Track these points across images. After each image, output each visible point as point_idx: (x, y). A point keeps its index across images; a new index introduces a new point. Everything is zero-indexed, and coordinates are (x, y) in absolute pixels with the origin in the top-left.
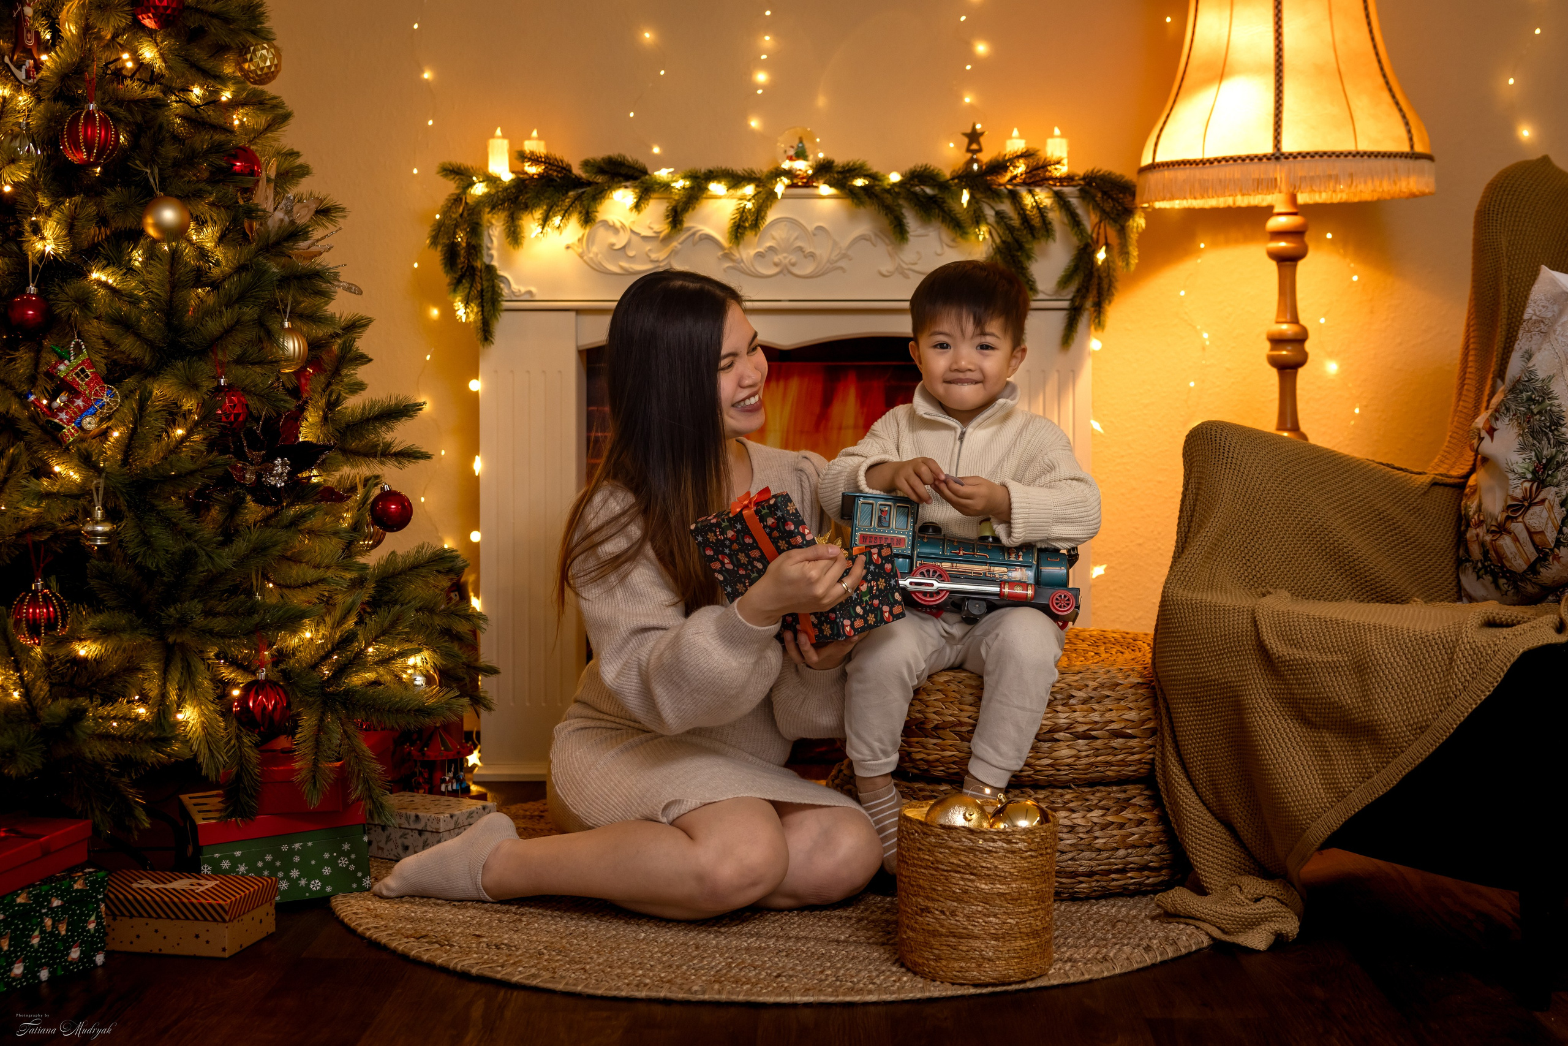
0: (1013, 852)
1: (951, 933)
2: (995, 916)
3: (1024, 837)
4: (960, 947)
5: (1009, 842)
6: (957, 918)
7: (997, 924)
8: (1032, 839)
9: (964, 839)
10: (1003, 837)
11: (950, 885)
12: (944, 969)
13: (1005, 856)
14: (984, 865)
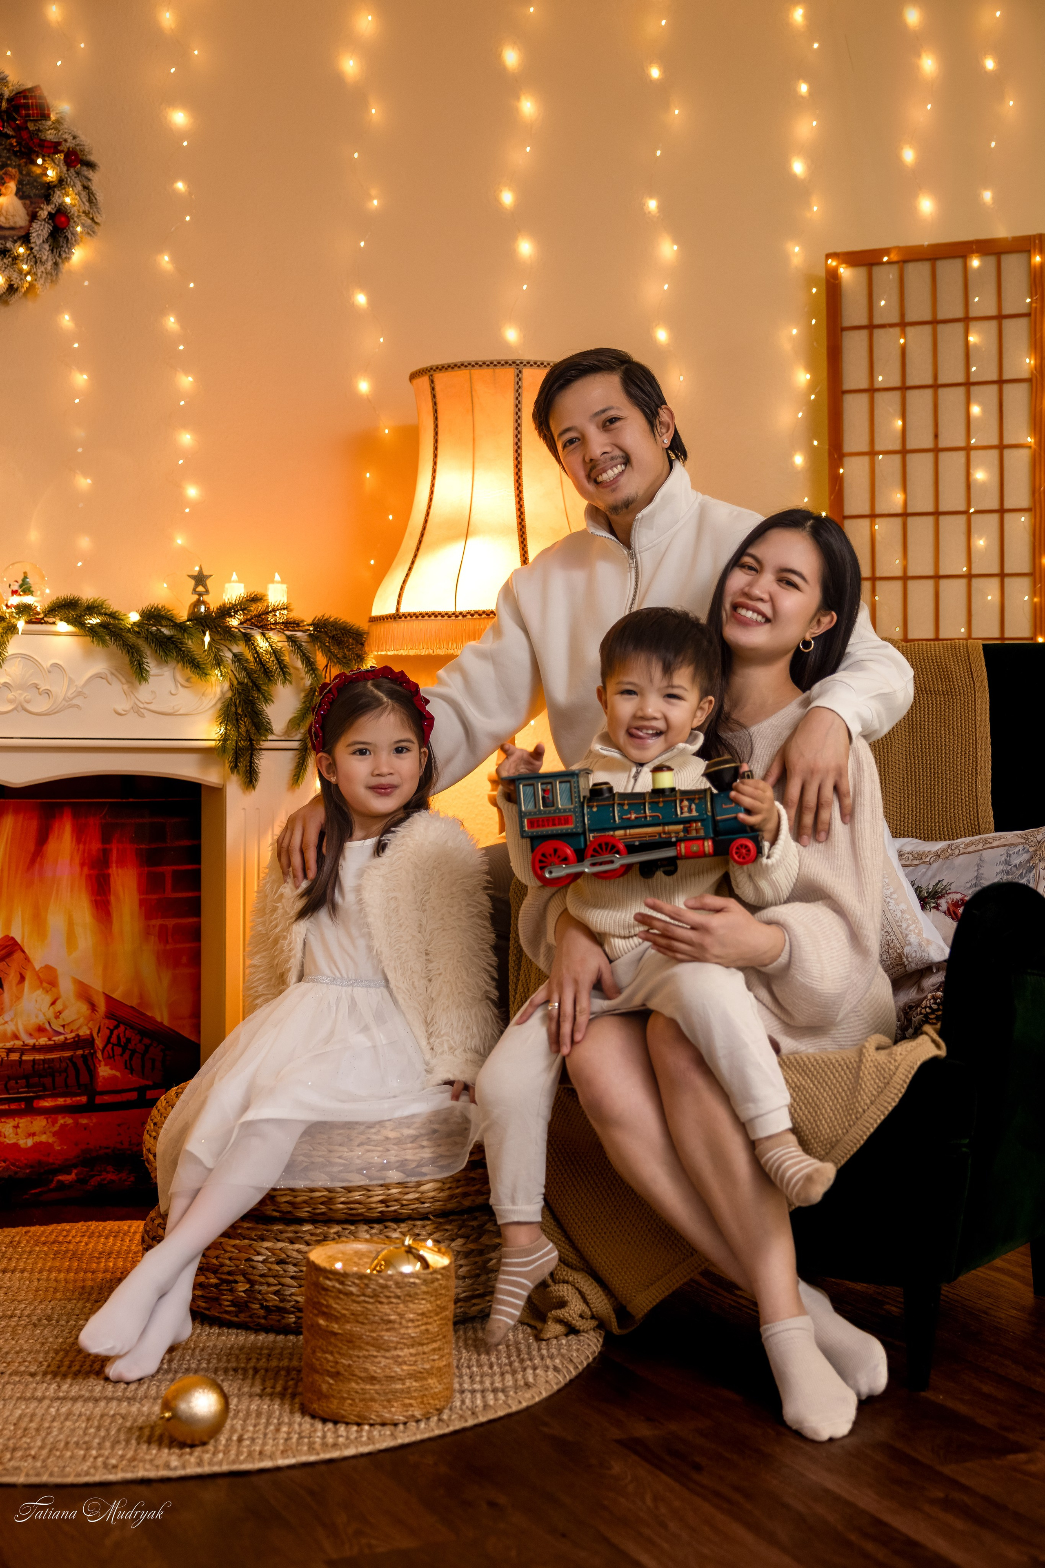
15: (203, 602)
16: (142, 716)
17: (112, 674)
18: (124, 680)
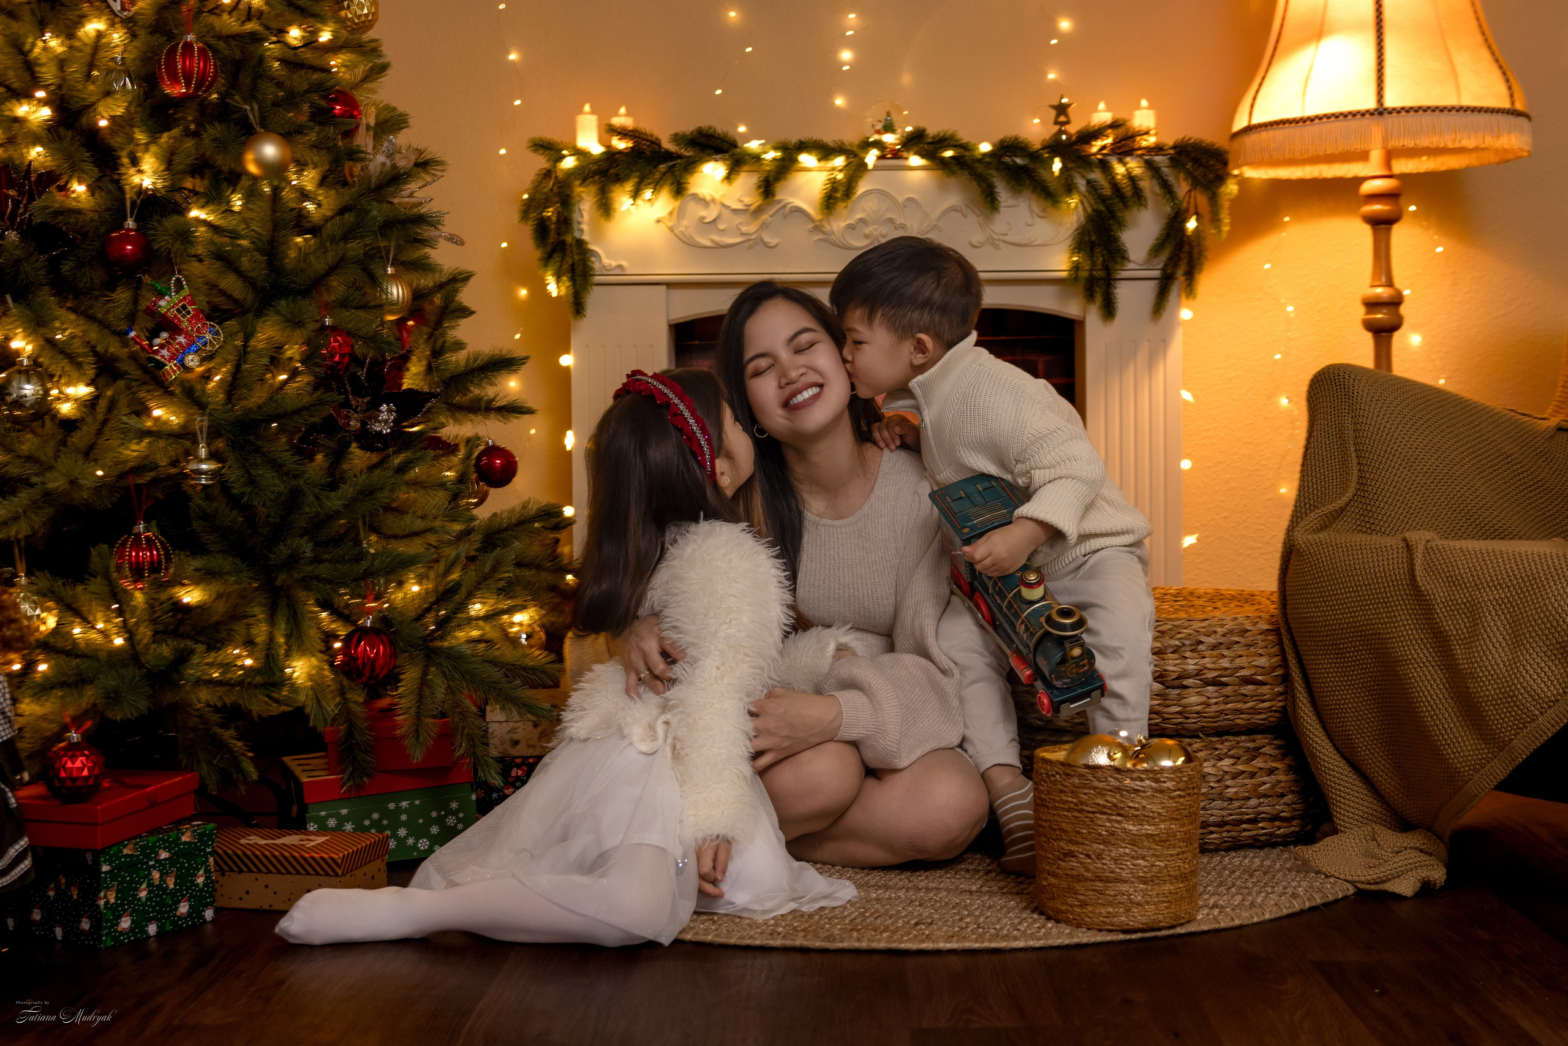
0: (1161, 791)
1: (1097, 877)
2: (1143, 858)
3: (1172, 776)
4: (1108, 892)
5: (1157, 781)
6: (1104, 861)
7: (1145, 867)
8: (1180, 778)
9: (1110, 779)
10: (1151, 775)
11: (1096, 827)
12: (1091, 915)
13: (1153, 796)
14: (1132, 805)
15: (1065, 132)
16: (997, 248)
17: (967, 206)
18: (978, 212)
